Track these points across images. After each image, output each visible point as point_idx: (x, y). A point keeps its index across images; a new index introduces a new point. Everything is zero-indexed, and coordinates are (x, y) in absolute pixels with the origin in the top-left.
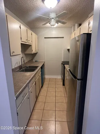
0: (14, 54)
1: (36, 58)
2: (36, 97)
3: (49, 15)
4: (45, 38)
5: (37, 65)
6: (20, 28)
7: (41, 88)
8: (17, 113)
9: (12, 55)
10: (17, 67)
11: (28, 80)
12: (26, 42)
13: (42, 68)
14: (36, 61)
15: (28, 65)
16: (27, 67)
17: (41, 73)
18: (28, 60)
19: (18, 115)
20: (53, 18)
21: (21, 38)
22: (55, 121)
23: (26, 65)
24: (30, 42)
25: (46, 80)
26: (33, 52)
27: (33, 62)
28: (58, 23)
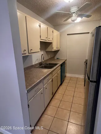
0: (32, 51)
1: (57, 56)
2: (52, 93)
3: (70, 9)
4: (68, 35)
5: (57, 63)
6: (40, 27)
7: (60, 85)
8: (28, 105)
9: (30, 52)
10: (37, 64)
11: (43, 76)
12: (46, 40)
13: (61, 65)
14: (57, 59)
15: (48, 62)
16: (47, 64)
17: (61, 71)
18: (49, 57)
19: (28, 107)
20: (74, 13)
21: (40, 36)
22: (68, 122)
23: (47, 62)
24: (51, 39)
25: (66, 78)
26: (54, 49)
27: (54, 60)
28: (82, 18)
